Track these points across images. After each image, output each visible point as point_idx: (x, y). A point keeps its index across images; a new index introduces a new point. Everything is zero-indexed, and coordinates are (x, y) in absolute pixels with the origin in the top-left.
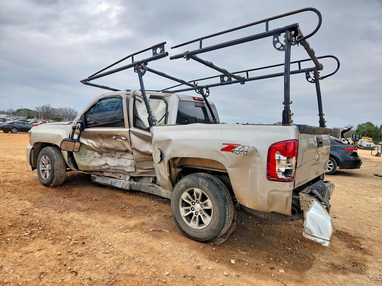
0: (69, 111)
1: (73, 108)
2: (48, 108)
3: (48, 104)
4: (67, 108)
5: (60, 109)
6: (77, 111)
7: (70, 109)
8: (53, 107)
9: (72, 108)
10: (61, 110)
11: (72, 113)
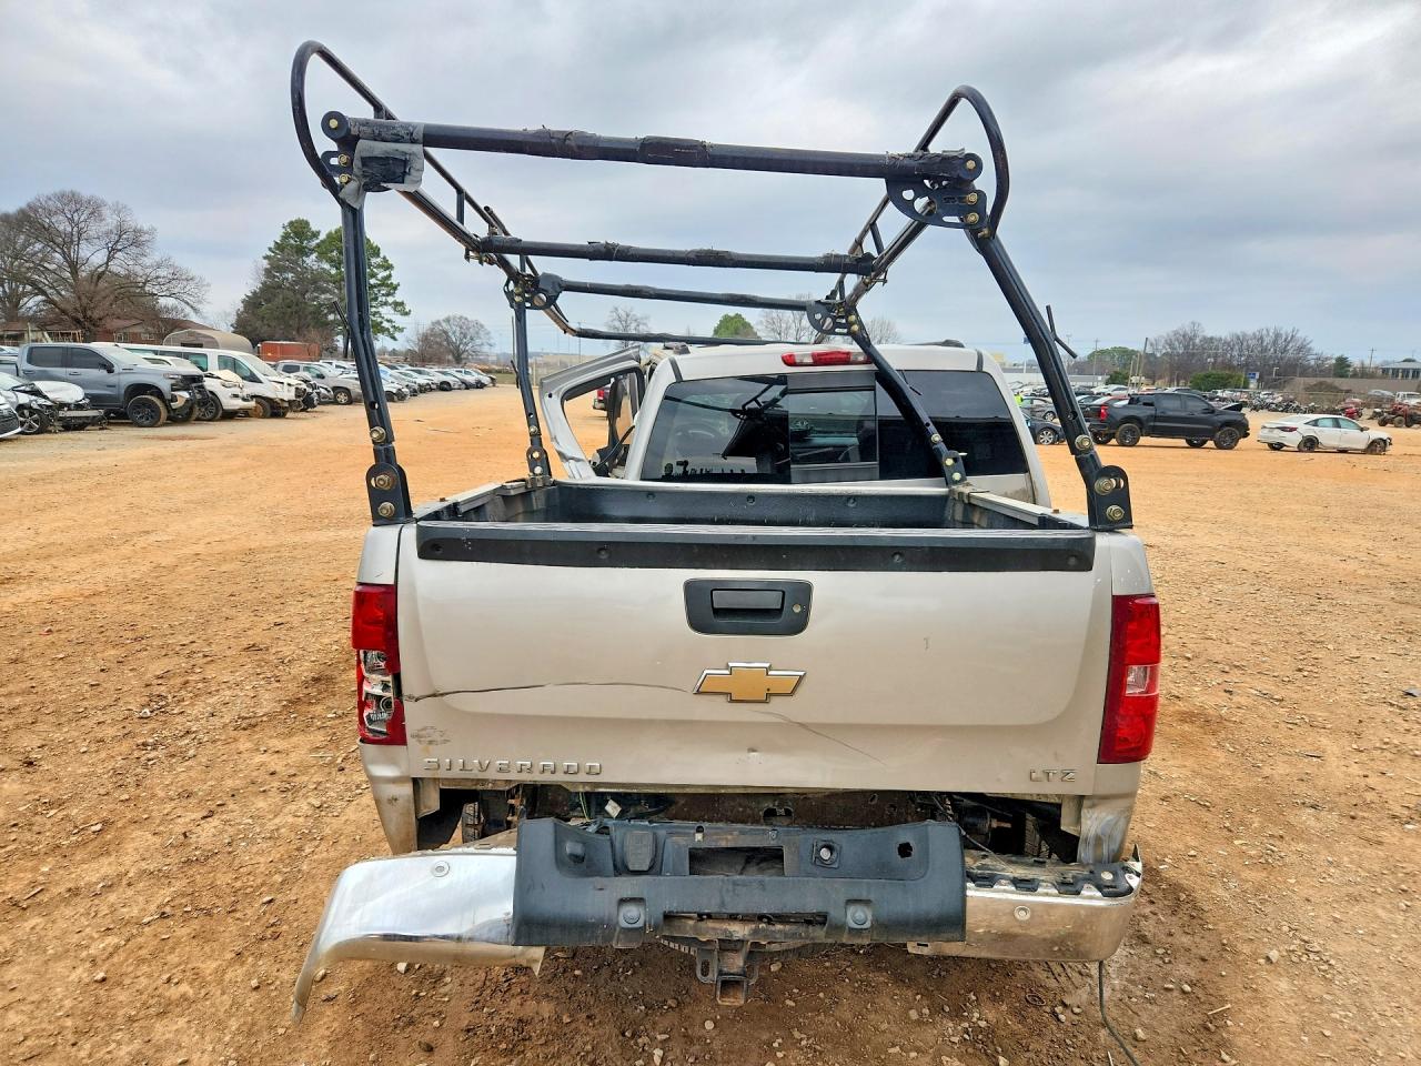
0: (1275, 342)
1: (1290, 331)
2: (1187, 339)
3: (1194, 324)
4: (1265, 332)
5: (1238, 338)
6: (1308, 340)
7: (1277, 336)
8: (1209, 334)
9: (1286, 329)
10: (1240, 340)
11: (1285, 350)
